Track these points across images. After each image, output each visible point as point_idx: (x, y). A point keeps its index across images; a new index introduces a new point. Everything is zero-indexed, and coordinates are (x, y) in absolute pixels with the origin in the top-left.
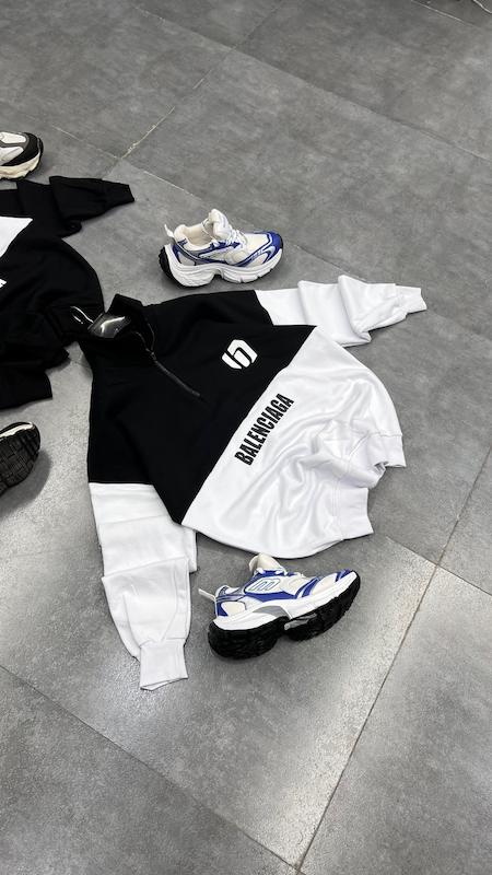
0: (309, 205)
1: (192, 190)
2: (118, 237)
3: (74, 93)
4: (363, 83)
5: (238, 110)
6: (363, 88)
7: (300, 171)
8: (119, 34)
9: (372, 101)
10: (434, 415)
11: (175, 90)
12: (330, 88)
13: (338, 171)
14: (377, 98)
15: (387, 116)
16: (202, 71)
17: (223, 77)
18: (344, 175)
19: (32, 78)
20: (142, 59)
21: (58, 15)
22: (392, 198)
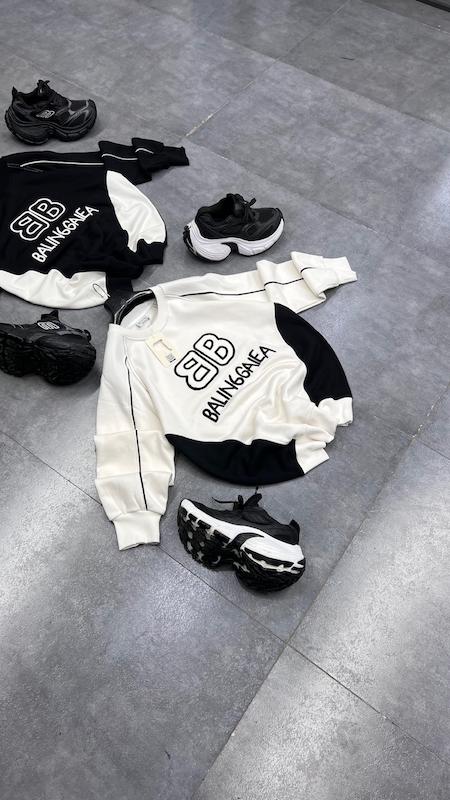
0: (329, 174)
1: (238, 161)
2: (178, 193)
3: (152, 91)
4: (380, 86)
5: (278, 105)
6: (380, 89)
7: (323, 149)
8: (189, 49)
9: (386, 99)
10: (419, 331)
11: (229, 90)
12: (352, 88)
13: (355, 149)
14: (391, 97)
15: (399, 111)
16: (251, 76)
17: (267, 81)
18: (360, 153)
19: (122, 80)
20: (205, 66)
21: (143, 35)
22: (398, 170)
